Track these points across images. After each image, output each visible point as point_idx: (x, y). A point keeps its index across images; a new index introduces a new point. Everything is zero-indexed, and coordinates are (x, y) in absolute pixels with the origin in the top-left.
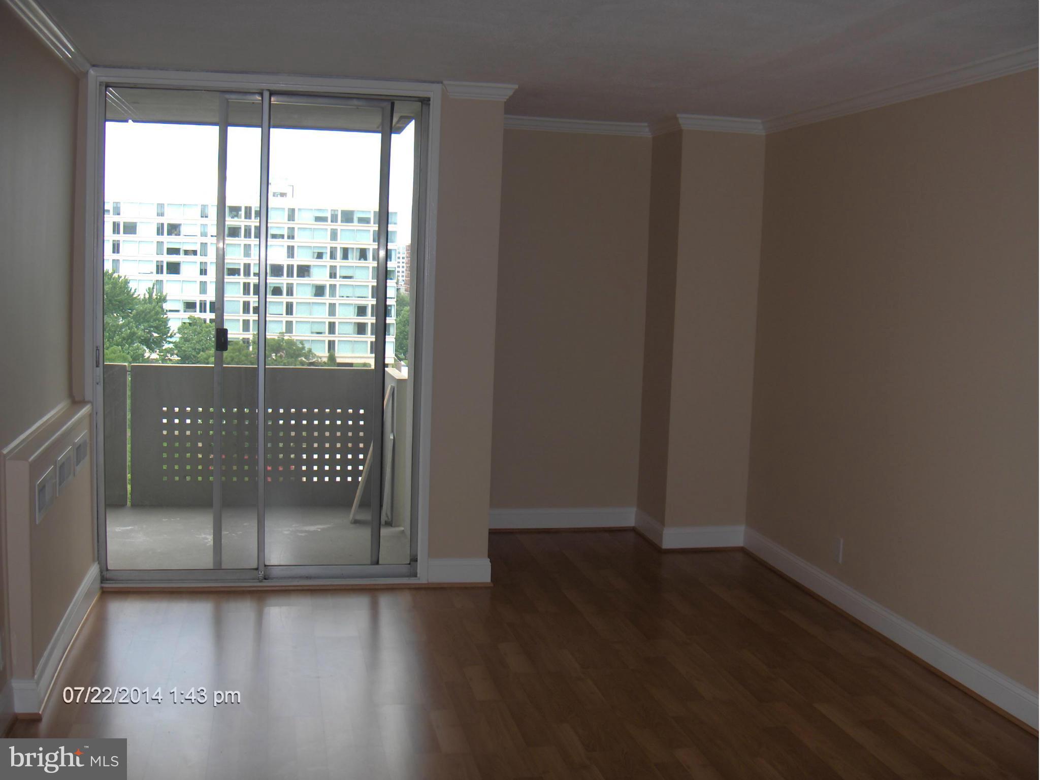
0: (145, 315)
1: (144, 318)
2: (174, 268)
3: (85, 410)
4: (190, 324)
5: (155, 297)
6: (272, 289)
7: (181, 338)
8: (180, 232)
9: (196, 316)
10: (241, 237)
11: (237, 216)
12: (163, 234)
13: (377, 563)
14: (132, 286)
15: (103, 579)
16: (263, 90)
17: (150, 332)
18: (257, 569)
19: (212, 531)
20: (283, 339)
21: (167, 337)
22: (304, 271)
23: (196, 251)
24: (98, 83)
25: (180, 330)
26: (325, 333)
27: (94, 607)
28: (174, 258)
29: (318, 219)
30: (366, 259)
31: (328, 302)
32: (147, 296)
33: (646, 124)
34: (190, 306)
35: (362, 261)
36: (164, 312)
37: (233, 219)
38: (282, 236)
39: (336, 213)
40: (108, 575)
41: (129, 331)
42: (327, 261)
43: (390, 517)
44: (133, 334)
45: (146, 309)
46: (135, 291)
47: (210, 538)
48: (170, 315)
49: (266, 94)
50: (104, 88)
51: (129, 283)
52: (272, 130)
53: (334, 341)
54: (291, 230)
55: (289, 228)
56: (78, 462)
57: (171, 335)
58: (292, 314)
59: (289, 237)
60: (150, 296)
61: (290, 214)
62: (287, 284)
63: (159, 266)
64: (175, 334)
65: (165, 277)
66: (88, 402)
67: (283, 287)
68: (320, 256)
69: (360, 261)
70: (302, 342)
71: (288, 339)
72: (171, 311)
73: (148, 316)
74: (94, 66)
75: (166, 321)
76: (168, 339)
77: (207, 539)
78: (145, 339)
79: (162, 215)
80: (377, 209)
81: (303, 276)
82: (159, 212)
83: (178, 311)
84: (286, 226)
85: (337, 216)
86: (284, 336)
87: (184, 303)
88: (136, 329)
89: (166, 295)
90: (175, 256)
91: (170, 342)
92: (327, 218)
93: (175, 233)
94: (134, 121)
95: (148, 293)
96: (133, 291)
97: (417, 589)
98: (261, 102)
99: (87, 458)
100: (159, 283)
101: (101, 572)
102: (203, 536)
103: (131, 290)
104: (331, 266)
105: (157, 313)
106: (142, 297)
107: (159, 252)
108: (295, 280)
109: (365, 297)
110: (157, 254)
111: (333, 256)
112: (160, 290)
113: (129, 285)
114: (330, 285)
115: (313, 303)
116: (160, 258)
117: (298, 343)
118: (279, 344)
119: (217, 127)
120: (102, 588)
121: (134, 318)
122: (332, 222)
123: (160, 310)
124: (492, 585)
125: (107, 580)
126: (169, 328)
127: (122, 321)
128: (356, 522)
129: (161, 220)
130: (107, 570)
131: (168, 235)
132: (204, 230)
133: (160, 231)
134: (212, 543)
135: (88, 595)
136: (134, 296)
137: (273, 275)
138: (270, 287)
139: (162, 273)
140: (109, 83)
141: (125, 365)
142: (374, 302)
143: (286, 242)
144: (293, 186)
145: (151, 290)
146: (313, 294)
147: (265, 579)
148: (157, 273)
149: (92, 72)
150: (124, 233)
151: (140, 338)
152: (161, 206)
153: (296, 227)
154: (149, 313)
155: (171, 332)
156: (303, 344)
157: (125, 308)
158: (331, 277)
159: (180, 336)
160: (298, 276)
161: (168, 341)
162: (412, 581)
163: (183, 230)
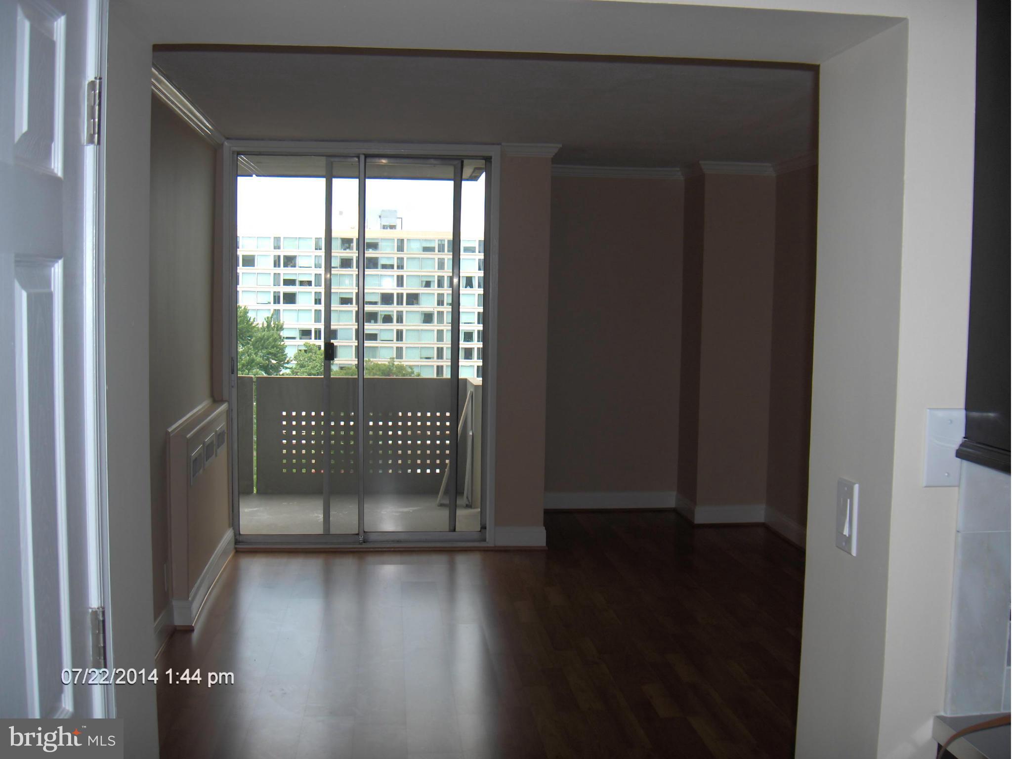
0: (264, 342)
1: (262, 346)
2: (290, 298)
3: (223, 407)
4: (305, 351)
5: (273, 326)
6: (383, 316)
7: (297, 364)
8: (295, 264)
9: (311, 343)
10: (353, 268)
11: (349, 248)
12: (279, 266)
13: (454, 530)
14: (251, 315)
15: (237, 542)
16: (359, 154)
17: (268, 359)
18: (358, 534)
19: (323, 511)
20: (393, 364)
21: (284, 363)
22: (413, 299)
23: (311, 281)
24: (231, 152)
25: (296, 358)
26: (433, 358)
27: (230, 561)
28: (290, 289)
29: (426, 249)
30: (471, 287)
31: (436, 328)
32: (265, 325)
33: (678, 169)
34: (305, 333)
35: (468, 288)
36: (281, 339)
37: (345, 251)
38: (392, 267)
39: (443, 243)
40: (241, 539)
41: (248, 357)
42: (435, 290)
43: (470, 501)
44: (253, 360)
45: (264, 336)
46: (254, 321)
47: (321, 516)
48: (287, 342)
49: (362, 158)
50: (235, 156)
51: (248, 313)
52: (367, 180)
53: (442, 367)
54: (401, 260)
55: (398, 258)
56: (219, 446)
57: (288, 361)
58: (402, 340)
59: (398, 267)
60: (268, 325)
61: (399, 244)
62: (397, 311)
63: (276, 296)
64: (292, 361)
65: (282, 306)
66: (226, 401)
67: (393, 315)
68: (428, 284)
69: (466, 289)
70: (411, 367)
71: (398, 364)
72: (287, 338)
73: (266, 343)
74: (228, 139)
75: (282, 349)
76: (286, 365)
77: (319, 517)
78: (263, 365)
79: (279, 248)
80: (482, 238)
81: (412, 304)
82: (276, 245)
83: (294, 338)
84: (396, 256)
85: (443, 245)
86: (394, 361)
87: (300, 330)
88: (254, 356)
89: (283, 324)
90: (291, 287)
91: (287, 368)
92: (434, 248)
93: (291, 264)
94: (257, 176)
95: (266, 322)
96: (252, 320)
97: (485, 550)
98: (358, 163)
99: (225, 443)
100: (277, 312)
101: (235, 535)
102: (316, 515)
103: (250, 319)
104: (438, 294)
105: (275, 340)
106: (260, 326)
107: (276, 283)
108: (404, 308)
109: (471, 323)
110: (274, 285)
111: (440, 285)
112: (278, 319)
113: (248, 314)
114: (438, 312)
115: (422, 330)
116: (277, 289)
117: (407, 368)
118: (390, 369)
119: (325, 179)
120: (236, 548)
121: (253, 345)
122: (439, 251)
123: (278, 337)
124: (547, 548)
125: (239, 542)
126: (286, 355)
127: (242, 348)
128: (441, 505)
129: (278, 252)
130: (240, 534)
131: (284, 267)
132: (318, 262)
133: (277, 264)
134: (322, 520)
135: (225, 553)
136: (254, 325)
137: (383, 303)
138: (381, 315)
139: (279, 303)
140: (240, 151)
141: (252, 377)
142: (480, 327)
143: (396, 272)
144: (402, 218)
145: (270, 319)
146: (422, 322)
147: (364, 542)
148: (275, 303)
149: (226, 143)
150: (243, 266)
151: (259, 364)
152: (277, 240)
153: (405, 257)
154: (268, 339)
155: (287, 359)
156: (412, 369)
157: (245, 336)
158: (438, 304)
159: (296, 362)
160: (408, 304)
161: (286, 367)
162: (483, 544)
163: (300, 262)
